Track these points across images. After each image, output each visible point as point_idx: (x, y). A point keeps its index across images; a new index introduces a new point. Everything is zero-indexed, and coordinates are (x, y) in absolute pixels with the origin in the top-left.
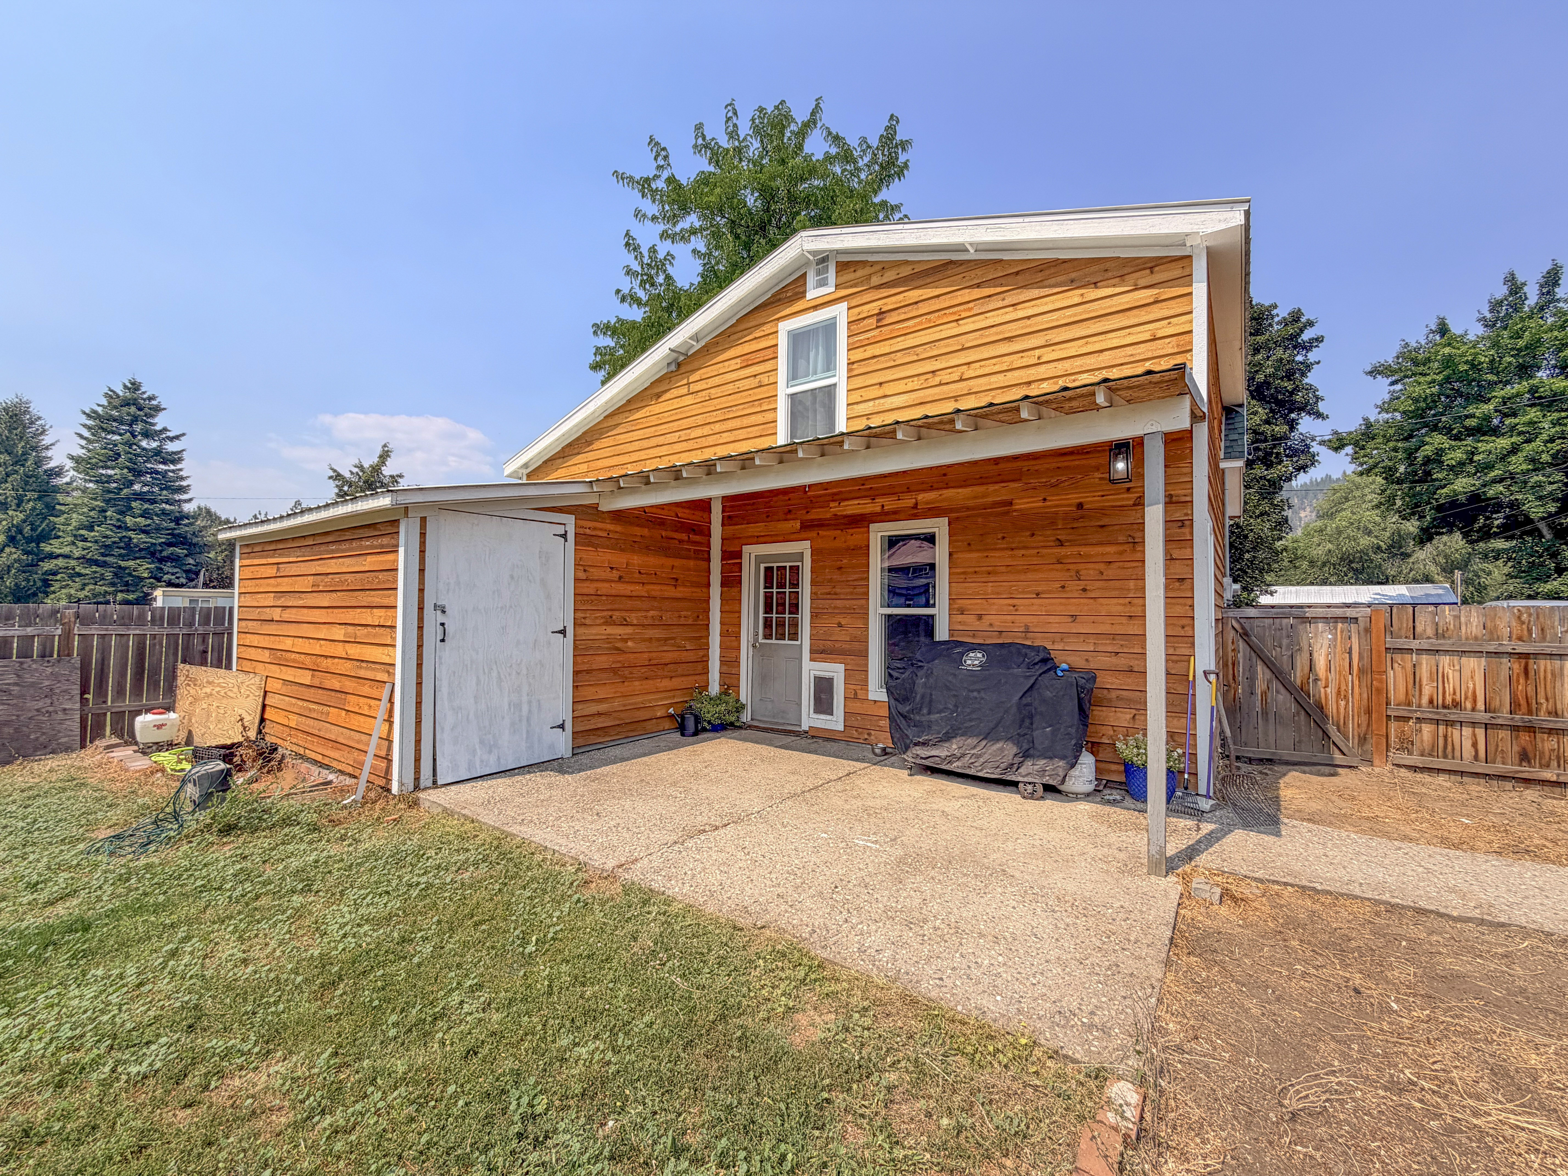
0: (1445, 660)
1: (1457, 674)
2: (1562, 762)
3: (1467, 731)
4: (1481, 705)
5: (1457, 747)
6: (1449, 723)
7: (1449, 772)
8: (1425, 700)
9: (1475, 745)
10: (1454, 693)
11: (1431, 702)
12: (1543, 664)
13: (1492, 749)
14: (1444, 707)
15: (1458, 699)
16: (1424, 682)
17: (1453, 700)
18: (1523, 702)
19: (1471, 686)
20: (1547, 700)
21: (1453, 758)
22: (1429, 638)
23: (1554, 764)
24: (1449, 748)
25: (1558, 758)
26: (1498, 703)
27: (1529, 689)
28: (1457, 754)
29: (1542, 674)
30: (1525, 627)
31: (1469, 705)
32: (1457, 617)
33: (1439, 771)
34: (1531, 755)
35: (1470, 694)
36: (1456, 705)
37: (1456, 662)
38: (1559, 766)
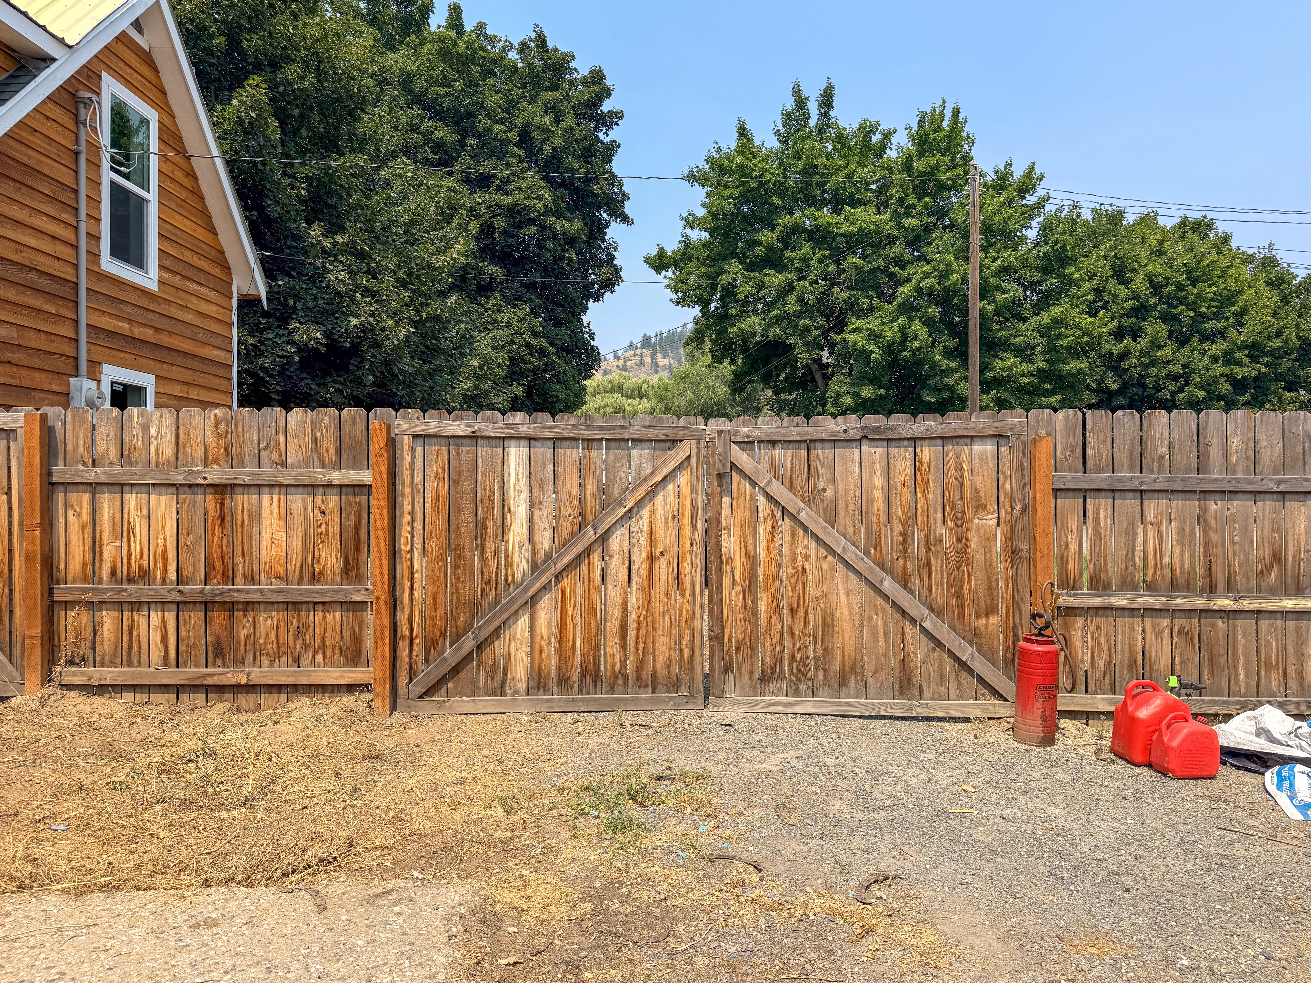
0: (131, 499)
1: (145, 523)
2: (258, 654)
3: (156, 617)
4: (172, 575)
5: (144, 646)
6: (135, 606)
7: (134, 688)
8: (106, 571)
9: (164, 639)
10: (142, 556)
11: (113, 573)
12: (242, 501)
13: (183, 642)
14: (131, 580)
15: (145, 563)
16: (106, 540)
17: (140, 567)
18: (218, 564)
19: (161, 542)
20: (243, 557)
21: (140, 665)
22: (112, 463)
23: (250, 657)
24: (135, 647)
25: (254, 646)
26: (191, 568)
27: (225, 541)
28: (144, 657)
29: (239, 517)
30: (221, 442)
31: (158, 574)
32: (146, 427)
33: (121, 688)
34: (225, 647)
35: (160, 557)
36: (144, 574)
37: (144, 502)
38: (254, 660)
